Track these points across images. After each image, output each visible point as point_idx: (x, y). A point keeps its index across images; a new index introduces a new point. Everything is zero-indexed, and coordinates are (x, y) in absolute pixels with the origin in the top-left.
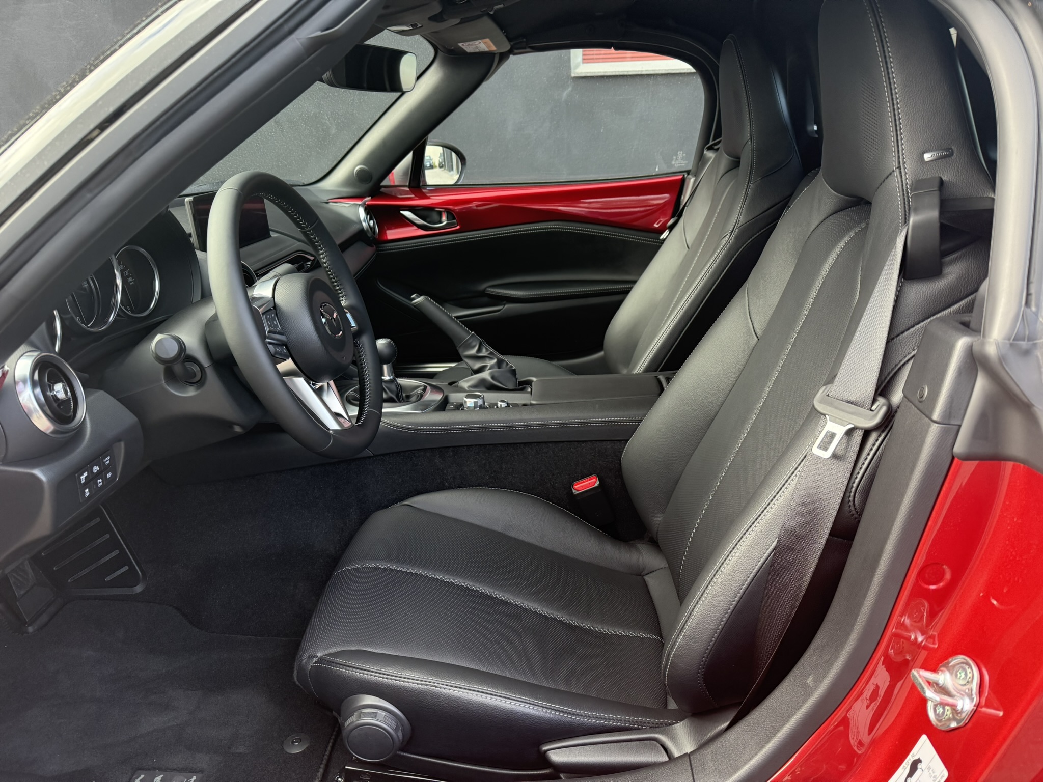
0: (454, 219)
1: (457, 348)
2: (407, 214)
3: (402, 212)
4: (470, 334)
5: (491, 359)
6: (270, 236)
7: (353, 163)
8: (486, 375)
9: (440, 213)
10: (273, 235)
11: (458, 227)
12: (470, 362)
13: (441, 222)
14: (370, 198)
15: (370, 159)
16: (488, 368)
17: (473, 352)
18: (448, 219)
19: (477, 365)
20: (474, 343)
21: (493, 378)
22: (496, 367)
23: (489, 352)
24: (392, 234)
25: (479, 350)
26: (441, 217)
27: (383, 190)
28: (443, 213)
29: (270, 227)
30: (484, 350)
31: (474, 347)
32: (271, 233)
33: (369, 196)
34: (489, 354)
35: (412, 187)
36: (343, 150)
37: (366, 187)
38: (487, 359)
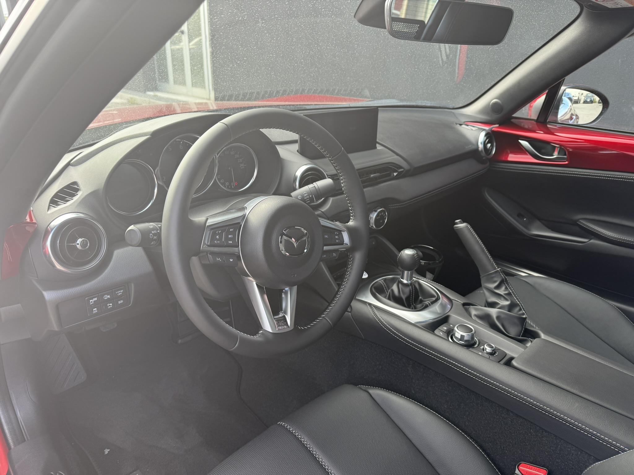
0: (565, 155)
1: (481, 277)
2: (524, 143)
3: (520, 141)
4: (495, 269)
5: (507, 300)
6: (376, 148)
7: (491, 97)
8: (494, 312)
9: (554, 148)
10: (379, 147)
11: (567, 162)
12: (487, 293)
13: (553, 156)
14: (498, 125)
15: (507, 95)
16: (499, 306)
17: (492, 286)
18: (559, 154)
19: (492, 299)
20: (496, 279)
21: (498, 318)
22: (507, 309)
23: (506, 292)
24: (512, 157)
25: (498, 287)
26: (554, 151)
27: (513, 120)
28: (556, 148)
29: (377, 140)
30: (503, 288)
31: (495, 282)
32: (377, 145)
33: (498, 124)
34: (505, 294)
35: (539, 122)
36: (486, 85)
37: (496, 116)
38: (502, 299)
